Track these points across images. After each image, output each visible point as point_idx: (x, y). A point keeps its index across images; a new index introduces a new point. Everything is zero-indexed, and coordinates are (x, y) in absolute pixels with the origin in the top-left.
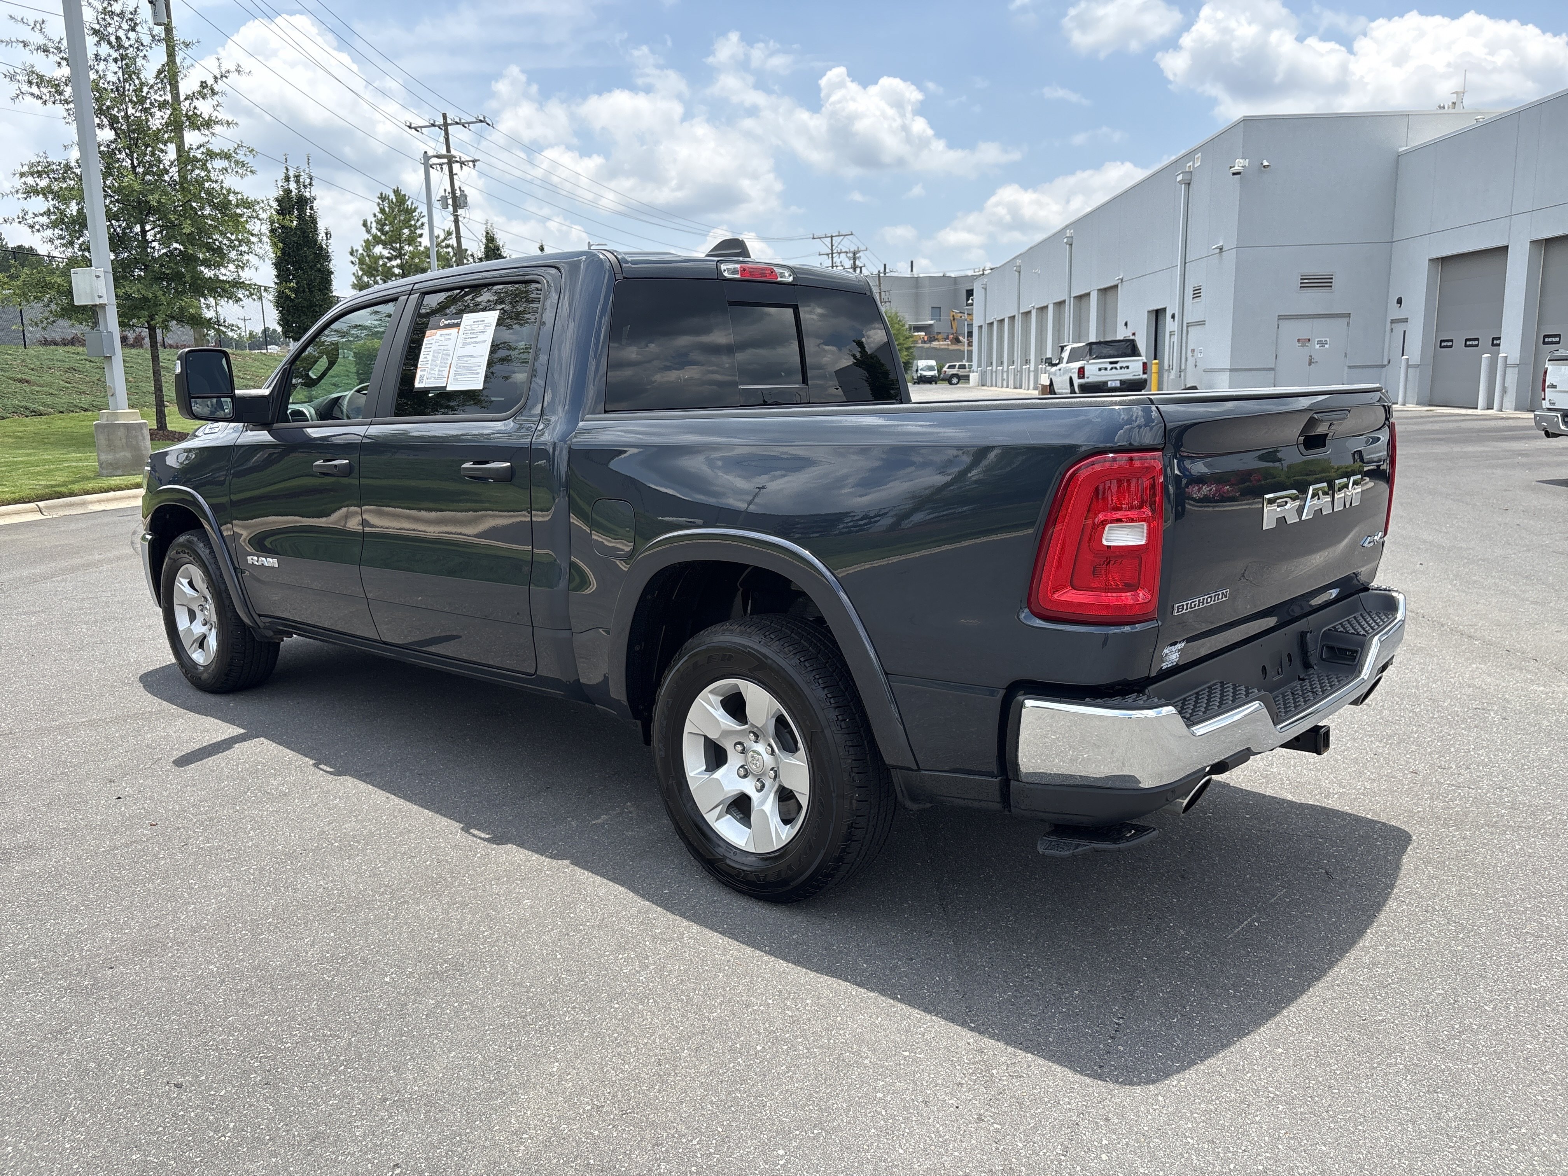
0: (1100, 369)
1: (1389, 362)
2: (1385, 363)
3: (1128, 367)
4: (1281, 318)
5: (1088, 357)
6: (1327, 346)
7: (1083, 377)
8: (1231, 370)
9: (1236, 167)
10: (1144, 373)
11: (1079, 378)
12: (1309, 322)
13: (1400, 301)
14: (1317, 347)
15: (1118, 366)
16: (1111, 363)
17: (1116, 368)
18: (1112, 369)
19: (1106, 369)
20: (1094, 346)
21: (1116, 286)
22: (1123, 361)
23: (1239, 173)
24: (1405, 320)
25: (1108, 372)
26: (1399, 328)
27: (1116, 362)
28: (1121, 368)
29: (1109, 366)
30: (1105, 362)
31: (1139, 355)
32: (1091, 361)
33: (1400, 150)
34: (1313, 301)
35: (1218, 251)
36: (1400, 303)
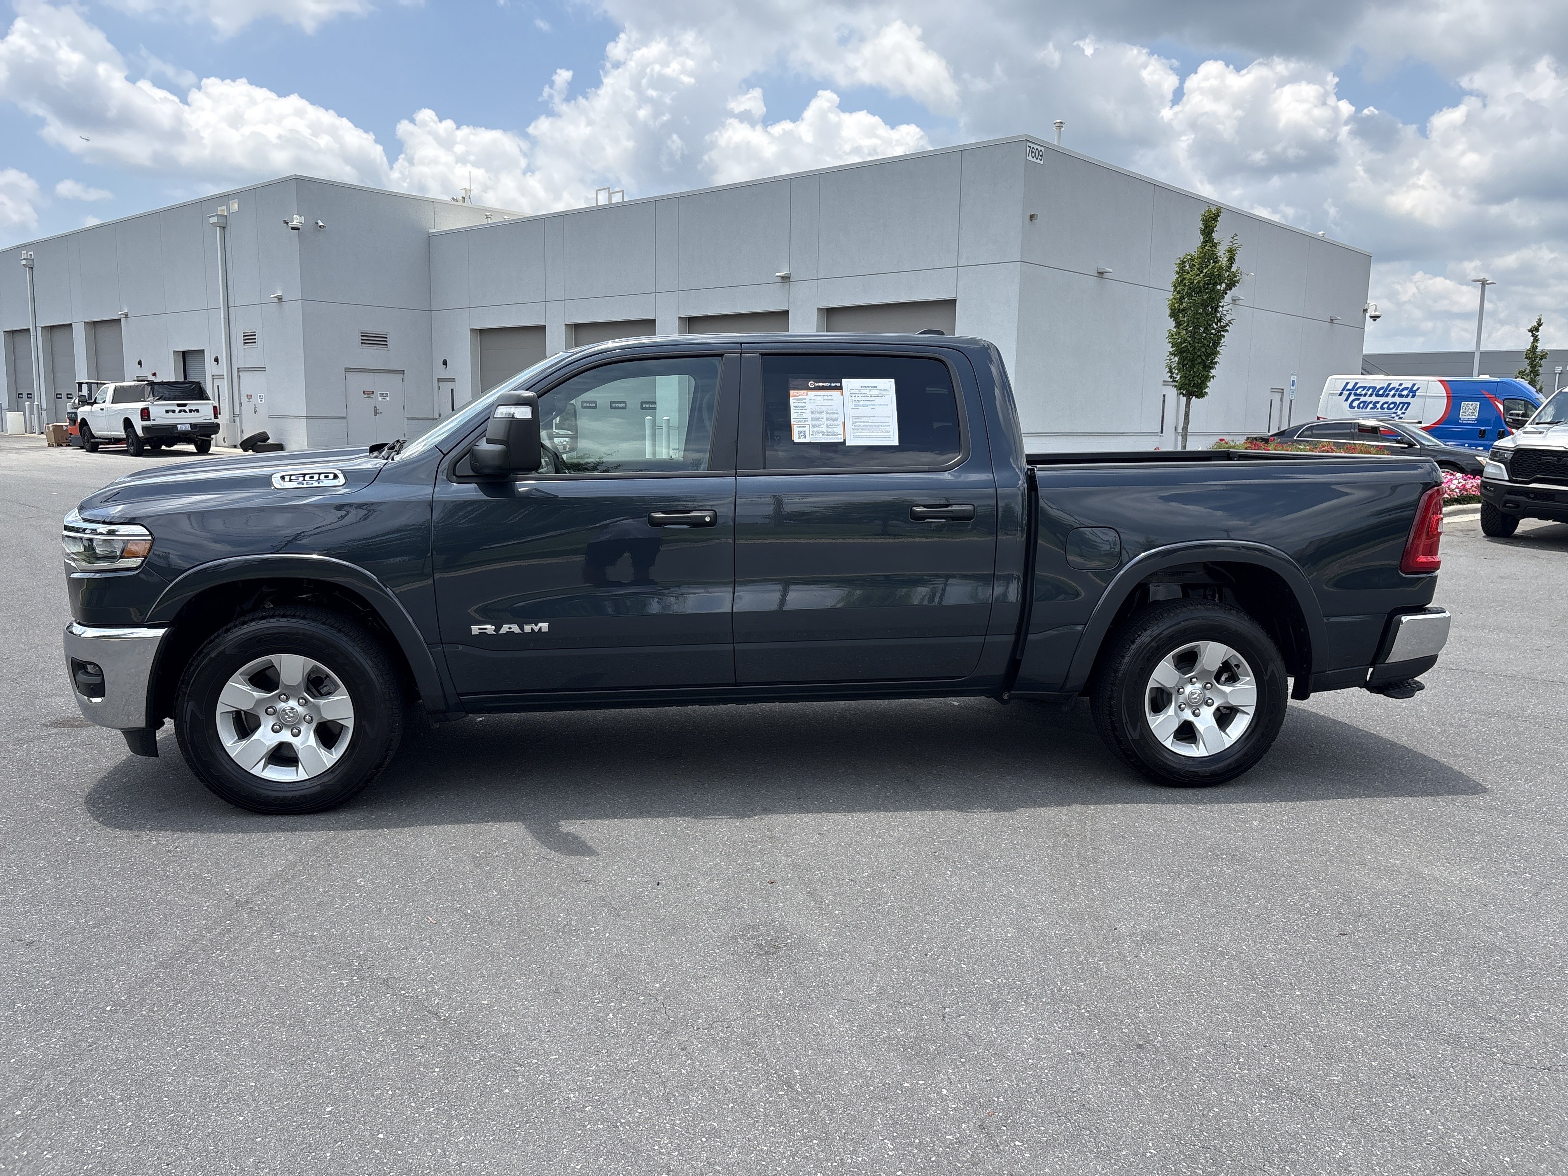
0: (167, 412)
1: (440, 416)
2: (437, 417)
3: (198, 411)
4: (347, 370)
5: (151, 398)
6: (388, 399)
7: (149, 419)
8: (307, 417)
9: (294, 223)
10: (216, 417)
11: (143, 419)
12: (371, 375)
13: (445, 363)
14: (380, 399)
15: (187, 409)
16: (179, 405)
17: (185, 411)
18: (180, 411)
19: (174, 411)
20: (156, 387)
21: (119, 321)
22: (192, 404)
23: (298, 229)
24: (453, 380)
25: (177, 415)
26: (447, 387)
27: (185, 405)
28: (191, 411)
29: (177, 409)
30: (172, 404)
31: (208, 399)
32: (155, 403)
33: (431, 231)
34: (371, 356)
35: (276, 300)
36: (446, 365)
